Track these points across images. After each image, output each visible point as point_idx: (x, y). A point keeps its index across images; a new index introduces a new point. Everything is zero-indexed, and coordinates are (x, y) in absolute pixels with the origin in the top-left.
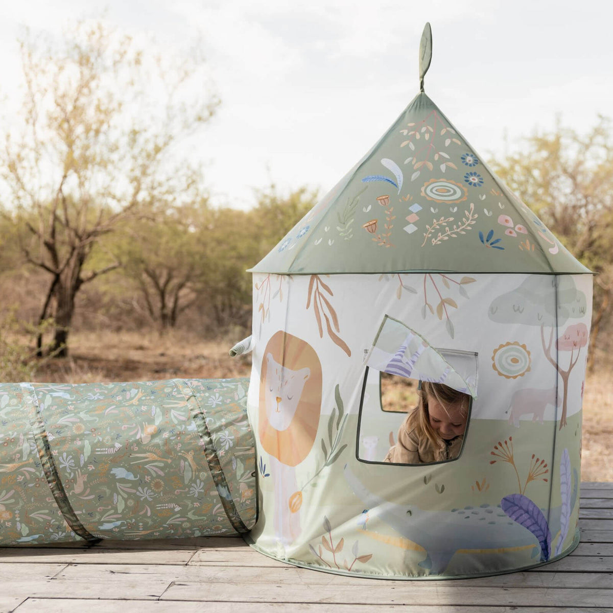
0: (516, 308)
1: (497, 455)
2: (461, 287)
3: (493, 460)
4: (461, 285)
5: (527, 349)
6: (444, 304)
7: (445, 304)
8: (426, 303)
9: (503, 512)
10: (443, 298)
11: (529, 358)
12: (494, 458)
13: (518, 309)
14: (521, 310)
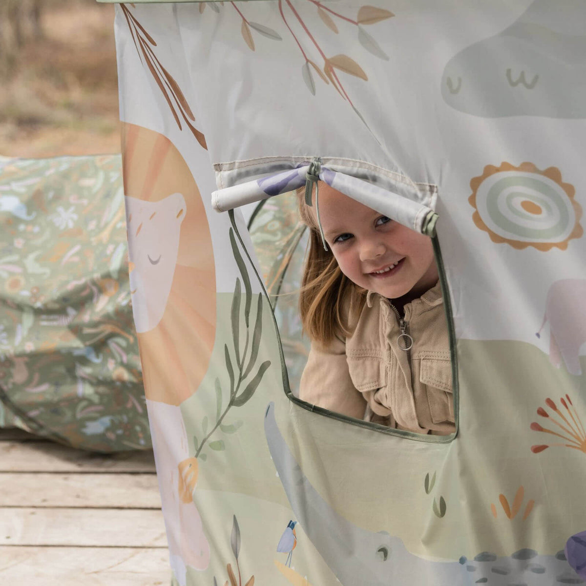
0: (515, 77)
1: (549, 431)
2: (360, 28)
3: (541, 444)
4: (360, 25)
5: (565, 180)
6: (332, 71)
7: (336, 70)
8: (308, 61)
9: (573, 571)
10: (328, 57)
11: (574, 203)
12: (539, 439)
13: (522, 79)
14: (529, 79)
